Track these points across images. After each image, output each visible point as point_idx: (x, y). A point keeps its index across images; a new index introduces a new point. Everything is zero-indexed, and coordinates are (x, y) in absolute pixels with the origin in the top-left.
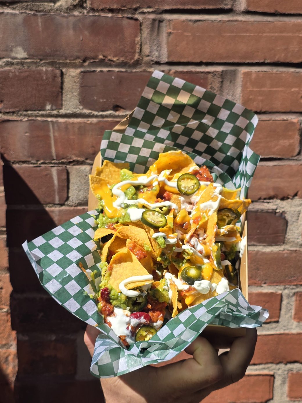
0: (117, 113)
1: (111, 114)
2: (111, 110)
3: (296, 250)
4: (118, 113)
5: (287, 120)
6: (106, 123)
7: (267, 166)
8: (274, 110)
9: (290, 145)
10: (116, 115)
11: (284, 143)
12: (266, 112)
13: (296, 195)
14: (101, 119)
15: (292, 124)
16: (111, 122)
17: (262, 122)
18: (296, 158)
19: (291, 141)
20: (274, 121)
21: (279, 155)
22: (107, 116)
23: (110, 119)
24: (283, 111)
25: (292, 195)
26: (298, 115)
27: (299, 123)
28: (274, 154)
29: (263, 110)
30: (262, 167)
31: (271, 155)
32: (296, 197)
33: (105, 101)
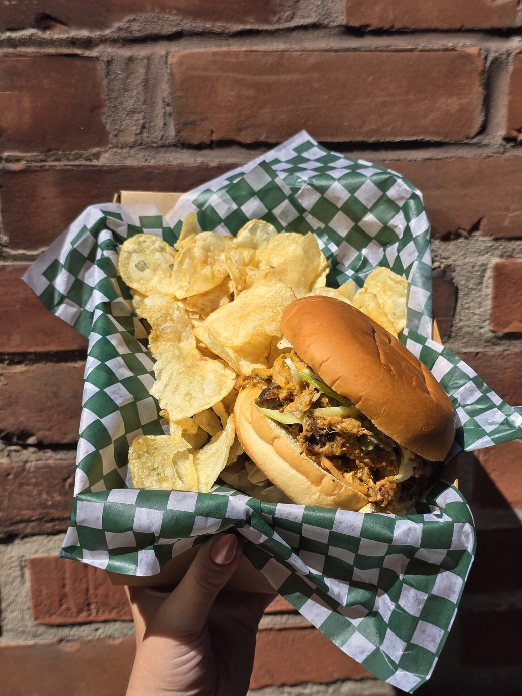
0: (47, 35)
1: (32, 35)
2: (33, 27)
3: (478, 353)
4: (50, 34)
5: (453, 49)
6: (21, 58)
7: (410, 161)
8: (424, 26)
9: (462, 110)
10: (44, 39)
11: (450, 104)
12: (404, 28)
13: (476, 227)
14: (10, 50)
15: (467, 57)
16: (35, 57)
17: (396, 53)
18: (475, 140)
19: (465, 101)
20: (422, 51)
21: (438, 133)
22: (23, 42)
23: (30, 50)
24: (445, 26)
25: (468, 228)
26: (479, 36)
27: (483, 57)
28: (425, 132)
29: (398, 25)
30: (398, 163)
31: (419, 133)
32: (477, 233)
33: (14, 4)
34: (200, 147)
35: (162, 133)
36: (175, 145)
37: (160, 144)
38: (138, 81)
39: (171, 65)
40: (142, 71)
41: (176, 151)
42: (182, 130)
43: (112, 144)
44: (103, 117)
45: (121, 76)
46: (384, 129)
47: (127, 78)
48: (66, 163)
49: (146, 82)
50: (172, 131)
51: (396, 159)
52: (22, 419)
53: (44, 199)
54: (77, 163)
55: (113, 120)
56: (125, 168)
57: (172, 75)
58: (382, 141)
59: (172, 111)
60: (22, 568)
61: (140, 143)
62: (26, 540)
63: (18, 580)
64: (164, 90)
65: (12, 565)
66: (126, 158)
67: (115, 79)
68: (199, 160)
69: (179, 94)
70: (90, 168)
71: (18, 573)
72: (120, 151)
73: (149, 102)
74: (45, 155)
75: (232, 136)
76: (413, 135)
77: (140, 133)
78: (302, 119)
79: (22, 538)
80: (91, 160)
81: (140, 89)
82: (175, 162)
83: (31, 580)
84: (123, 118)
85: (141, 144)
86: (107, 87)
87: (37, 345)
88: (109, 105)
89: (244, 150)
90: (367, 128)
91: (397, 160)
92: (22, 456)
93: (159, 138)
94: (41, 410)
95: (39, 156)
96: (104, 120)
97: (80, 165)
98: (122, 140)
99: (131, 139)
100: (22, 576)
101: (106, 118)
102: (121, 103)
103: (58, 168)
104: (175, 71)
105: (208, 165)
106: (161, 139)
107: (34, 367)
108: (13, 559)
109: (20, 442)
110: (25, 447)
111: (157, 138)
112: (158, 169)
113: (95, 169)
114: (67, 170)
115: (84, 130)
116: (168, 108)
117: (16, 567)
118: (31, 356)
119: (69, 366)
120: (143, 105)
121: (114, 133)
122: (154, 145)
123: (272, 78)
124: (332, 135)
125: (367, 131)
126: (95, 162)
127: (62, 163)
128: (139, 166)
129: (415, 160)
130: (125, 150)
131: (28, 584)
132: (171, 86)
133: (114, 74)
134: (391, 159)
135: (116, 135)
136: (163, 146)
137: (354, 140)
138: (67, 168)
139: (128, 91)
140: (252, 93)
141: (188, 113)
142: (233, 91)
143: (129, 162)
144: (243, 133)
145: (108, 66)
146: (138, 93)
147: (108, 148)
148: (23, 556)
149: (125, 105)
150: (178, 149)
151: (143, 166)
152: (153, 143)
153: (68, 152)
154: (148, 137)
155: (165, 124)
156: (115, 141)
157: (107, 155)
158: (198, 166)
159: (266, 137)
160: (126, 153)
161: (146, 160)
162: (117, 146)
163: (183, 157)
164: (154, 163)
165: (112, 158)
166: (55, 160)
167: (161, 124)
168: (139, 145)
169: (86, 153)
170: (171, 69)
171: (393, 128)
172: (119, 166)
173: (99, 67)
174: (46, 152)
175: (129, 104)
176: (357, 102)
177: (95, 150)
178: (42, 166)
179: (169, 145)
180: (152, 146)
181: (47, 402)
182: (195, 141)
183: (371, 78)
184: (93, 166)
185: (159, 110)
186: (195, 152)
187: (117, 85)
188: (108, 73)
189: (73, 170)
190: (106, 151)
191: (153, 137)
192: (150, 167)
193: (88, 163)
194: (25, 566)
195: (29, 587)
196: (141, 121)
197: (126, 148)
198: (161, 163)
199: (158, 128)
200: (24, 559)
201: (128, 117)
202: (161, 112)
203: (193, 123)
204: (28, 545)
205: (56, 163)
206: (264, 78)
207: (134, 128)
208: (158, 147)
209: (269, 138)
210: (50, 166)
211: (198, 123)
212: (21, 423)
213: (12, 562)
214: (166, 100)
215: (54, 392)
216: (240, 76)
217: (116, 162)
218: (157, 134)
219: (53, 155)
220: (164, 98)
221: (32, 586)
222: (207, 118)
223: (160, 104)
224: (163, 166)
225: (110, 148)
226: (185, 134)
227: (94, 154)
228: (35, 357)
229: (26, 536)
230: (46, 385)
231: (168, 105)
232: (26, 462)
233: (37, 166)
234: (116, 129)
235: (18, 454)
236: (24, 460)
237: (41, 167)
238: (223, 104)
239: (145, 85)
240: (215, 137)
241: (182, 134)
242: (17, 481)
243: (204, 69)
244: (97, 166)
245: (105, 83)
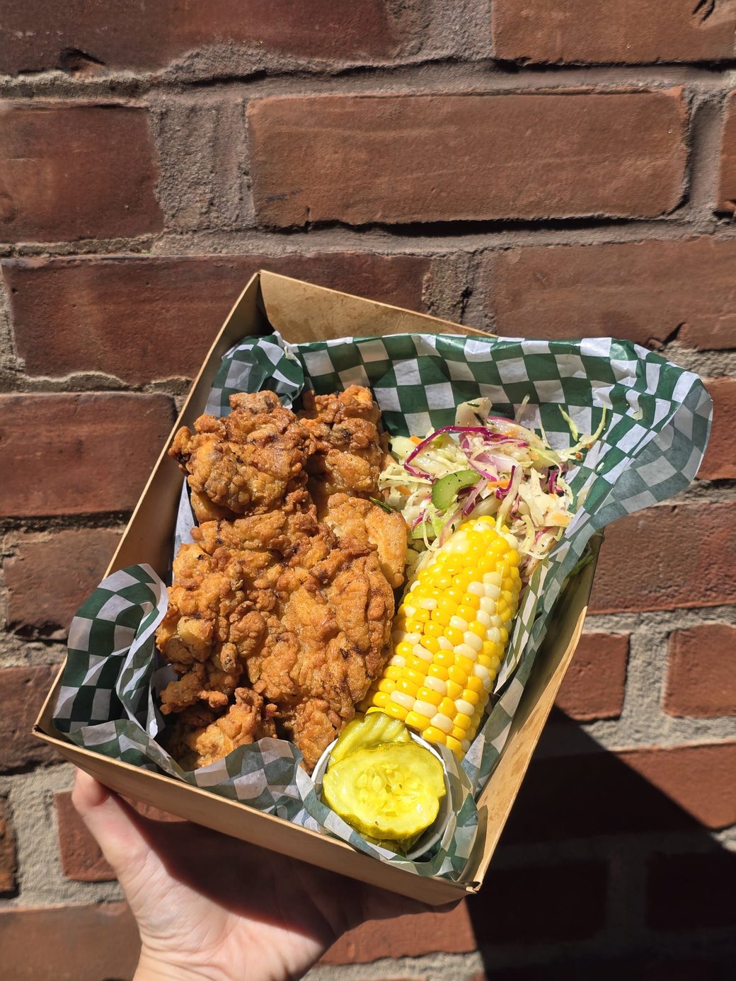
0: (77, 78)
1: (56, 79)
2: (57, 68)
3: (675, 507)
4: (80, 77)
5: (645, 91)
6: (39, 112)
7: (583, 245)
8: (604, 59)
9: (656, 175)
10: (71, 84)
11: (640, 167)
12: (577, 61)
13: (673, 336)
14: (25, 100)
15: (664, 102)
16: (59, 109)
17: (564, 97)
18: (673, 217)
19: (660, 162)
20: (601, 93)
21: (622, 208)
22: (43, 90)
23: (53, 100)
24: (634, 59)
25: (663, 337)
26: (684, 70)
27: (687, 100)
28: (603, 207)
29: (568, 58)
30: (568, 248)
31: (597, 208)
32: (674, 343)
33: (29, 36)
34: (288, 231)
35: (237, 212)
36: (256, 229)
37: (234, 228)
38: (204, 141)
39: (249, 117)
40: (210, 126)
41: (256, 237)
42: (266, 207)
43: (168, 227)
44: (156, 191)
45: (180, 133)
46: (547, 202)
47: (189, 136)
48: (103, 256)
49: (214, 141)
50: (251, 210)
51: (565, 242)
52: (46, 606)
53: (74, 306)
54: (119, 255)
55: (169, 194)
56: (186, 261)
57: (251, 131)
58: (545, 217)
59: (251, 181)
60: (47, 806)
61: (208, 225)
62: (53, 768)
63: (42, 821)
64: (240, 151)
65: (33, 802)
66: (187, 247)
67: (172, 138)
68: (290, 249)
69: (262, 158)
70: (138, 262)
71: (43, 813)
72: (178, 237)
73: (220, 170)
74: (75, 245)
75: (335, 217)
76: (588, 210)
77: (206, 213)
78: (433, 189)
79: (47, 767)
80: (139, 251)
81: (207, 151)
82: (255, 253)
83: (60, 822)
84: (183, 192)
85: (208, 228)
86: (161, 149)
87: (65, 506)
88: (163, 174)
89: (352, 234)
90: (523, 201)
91: (566, 245)
92: (45, 657)
93: (234, 218)
94: (72, 594)
95: (66, 246)
96: (157, 195)
97: (124, 259)
98: (182, 222)
99: (194, 221)
100: (48, 817)
101: (159, 193)
102: (181, 172)
103: (93, 264)
104: (256, 126)
105: (301, 256)
106: (236, 221)
107: (62, 535)
108: (35, 795)
109: (44, 637)
110: (49, 643)
111: (230, 218)
112: (233, 262)
113: (145, 263)
114: (106, 266)
115: (128, 209)
116: (245, 177)
117: (39, 804)
118: (57, 521)
119: (109, 534)
120: (211, 172)
121: (171, 213)
122: (225, 228)
123: (391, 135)
124: (475, 212)
125: (524, 205)
126: (144, 254)
127: (98, 256)
128: (205, 258)
129: (590, 245)
130: (185, 237)
131: (55, 827)
132: (250, 148)
133: (170, 130)
134: (557, 242)
135: (173, 216)
136: (238, 230)
137: (506, 217)
138: (105, 262)
139: (190, 154)
140: (363, 156)
141: (273, 184)
142: (336, 153)
143: (191, 253)
144: (351, 211)
145: (162, 119)
146: (203, 157)
147: (162, 233)
148: (48, 791)
149: (186, 174)
150: (259, 234)
151: (212, 257)
152: (225, 225)
153: (107, 240)
154: (218, 217)
155: (241, 199)
156: (172, 223)
157: (161, 244)
158: (288, 258)
159: (384, 216)
160: (188, 240)
161: (216, 249)
162: (175, 231)
163: (268, 244)
164: (227, 253)
165: (167, 247)
166: (89, 252)
167: (236, 200)
168: (206, 229)
169: (132, 242)
170: (250, 123)
171: (561, 199)
172: (178, 258)
173: (149, 122)
174: (77, 241)
175: (192, 172)
176: (510, 165)
177: (144, 237)
178: (71, 261)
179: (248, 229)
180: (224, 231)
181: (79, 582)
182: (284, 225)
183: (529, 132)
184: (143, 259)
185: (234, 181)
186: (283, 237)
187: (175, 147)
188: (162, 131)
189: (113, 265)
190: (160, 239)
191: (226, 218)
192: (221, 259)
193: (136, 255)
194: (51, 804)
195: (57, 831)
196: (209, 196)
197: (187, 233)
198: (237, 254)
199: (232, 205)
200: (49, 794)
201: (189, 191)
202: (235, 183)
203: (281, 198)
204: (54, 775)
205: (90, 256)
206: (380, 135)
207: (199, 205)
208: (232, 231)
209: (387, 217)
210: (83, 261)
211: (288, 197)
212: (44, 612)
213: (33, 799)
214: (243, 166)
215: (89, 569)
216: (347, 133)
217: (174, 255)
218: (230, 214)
219: (85, 244)
220: (241, 163)
221: (60, 830)
222: (302, 191)
223: (235, 172)
224: (239, 257)
225: (165, 233)
226: (270, 213)
227: (143, 242)
228: (62, 522)
229: (51, 764)
230: (78, 559)
231: (246, 174)
232: (52, 664)
233: (63, 261)
234: (174, 207)
235: (40, 653)
236: (48, 661)
237: (69, 262)
238: (322, 171)
239: (213, 146)
240: (311, 218)
241: (265, 213)
242: (39, 689)
243: (296, 124)
244: (148, 258)
245: (158, 143)
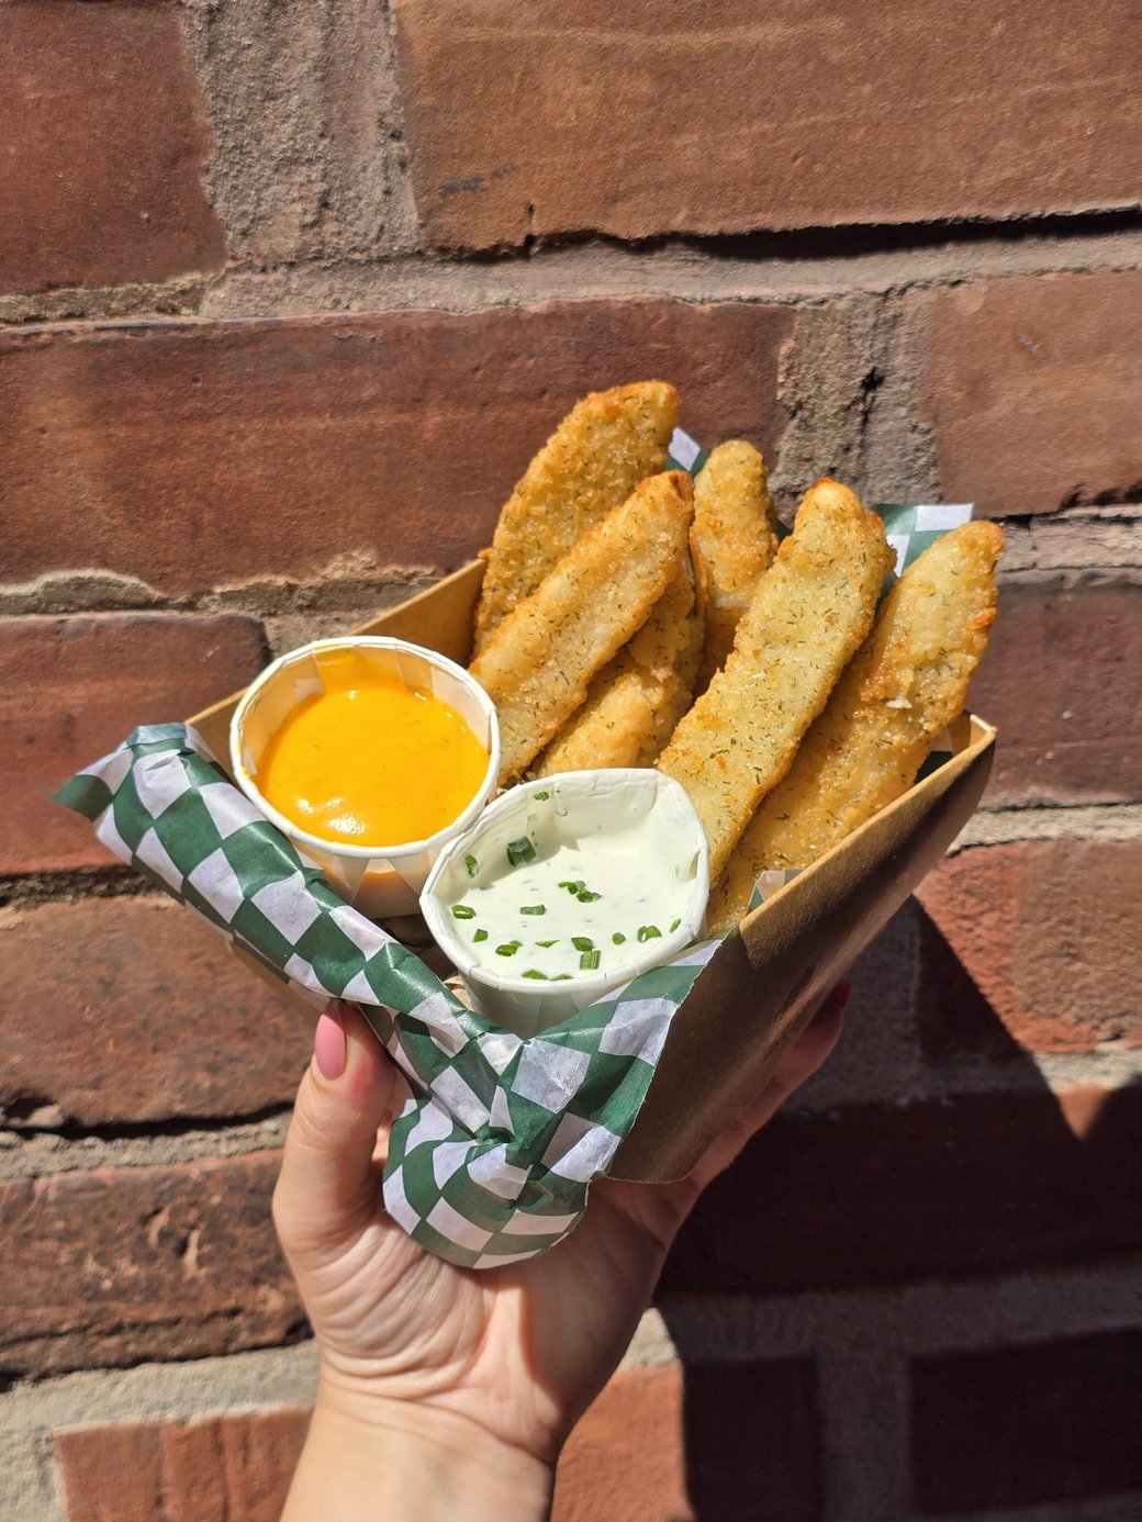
34: (488, 257)
35: (380, 220)
36: (420, 254)
37: (374, 255)
38: (304, 67)
39: (397, 11)
40: (313, 34)
41: (422, 272)
42: (440, 208)
43: (234, 258)
44: (204, 180)
45: (251, 53)
46: (1039, 179)
47: (272, 57)
48: (100, 323)
49: (326, 70)
50: (408, 216)
51: (1078, 265)
52: (16, 1059)
53: (43, 431)
54: (134, 320)
55: (234, 187)
56: (273, 330)
57: (402, 42)
58: (1036, 213)
59: (407, 151)
60: (42, 1460)
61: (320, 251)
62: (48, 1384)
63: (34, 1488)
64: (380, 89)
65: (14, 1452)
66: (276, 299)
67: (234, 63)
68: (495, 295)
69: (428, 101)
70: (172, 334)
71: (31, 1473)
72: (257, 278)
73: (338, 130)
74: (40, 302)
75: (588, 222)
76: (1126, 194)
77: (314, 224)
78: (795, 158)
79: (39, 1379)
80: (175, 311)
81: (310, 90)
82: (422, 307)
83: (69, 1490)
84: (263, 180)
85: (319, 257)
86: (212, 89)
87: (45, 854)
88: (219, 143)
89: (625, 260)
90: (988, 178)
91: (1080, 271)
92: (22, 1161)
93: (373, 235)
94: (70, 1033)
95: (20, 303)
96: (209, 190)
97: (144, 328)
98: (264, 246)
99: (290, 243)
100: (44, 1481)
101: (213, 184)
102: (257, 137)
103: (77, 340)
104: (413, 31)
105: (519, 310)
106: (378, 239)
107: (43, 912)
108: (16, 1436)
109: (16, 1122)
110: (28, 1133)
111: (366, 234)
112: (374, 327)
113: (189, 336)
114: (105, 344)
115: (148, 220)
116: (395, 145)
117: (25, 1456)
118: (30, 884)
119: (142, 909)
120: (322, 136)
121: (239, 226)
122: (357, 256)
123: (704, 39)
124: (887, 205)
125: (990, 187)
126: (187, 317)
127: (89, 324)
128: (317, 323)
129: (1133, 269)
130: (273, 277)
131: (60, 1500)
132: (401, 79)
133: (230, 46)
134: (1061, 266)
135: (244, 233)
136: (383, 260)
137: (951, 215)
138: (104, 336)
139: (274, 98)
140: (645, 87)
141: (454, 156)
142: (586, 82)
143: (286, 313)
144: (623, 208)
145: (211, 22)
146: (304, 104)
147: (223, 271)
148: (42, 1428)
149: (270, 140)
150: (429, 266)
151: (329, 321)
152: (354, 250)
153: (106, 289)
154: (339, 233)
155: (387, 192)
156: (242, 249)
157: (221, 293)
158: (493, 315)
159: (693, 219)
160: (278, 284)
161: (337, 302)
162: (250, 266)
163: (447, 288)
164: (362, 310)
165: (235, 300)
166: (69, 316)
167: (378, 194)
168: (316, 259)
169: (159, 292)
170: (399, 23)
171: (1069, 172)
172: (257, 324)
173: (184, 30)
174: (43, 292)
175: (280, 138)
176: (959, 100)
177: (185, 281)
178: (30, 335)
179: (404, 257)
180: (352, 262)
181: (84, 1008)
182: (481, 244)
183: (998, 29)
184: (183, 328)
185: (372, 151)
186: (480, 270)
187: (242, 83)
188: (212, 49)
189: (121, 341)
190: (218, 284)
191: (355, 234)
192: (349, 324)
193: (168, 320)
194: (49, 1455)
195: (65, 1508)
196: (319, 187)
197: (275, 269)
198: (382, 310)
199: (368, 205)
200: (45, 1435)
201: (276, 177)
202: (374, 158)
203: (473, 185)
204: (53, 1399)
205: (72, 324)
206: (680, 40)
207: (298, 208)
208: (370, 262)
209: (699, 220)
210: (55, 334)
211: (486, 184)
212: (13, 1071)
213: (13, 1445)
214: (389, 120)
215: (102, 981)
216: (608, 38)
217: (250, 316)
218: (365, 224)
219: (61, 300)
220: (384, 115)
221: (72, 1505)
222: (514, 168)
223: (373, 134)
224: (387, 318)
225: (229, 271)
226: (449, 220)
227: (183, 292)
228: (41, 887)
229: (44, 1376)
230: (78, 961)
231: (396, 136)
232: (35, 1176)
233: (14, 336)
234: (244, 214)
235: (11, 1154)
236: (29, 1170)
237: (27, 337)
238: (559, 124)
239: (323, 79)
240: (538, 227)
241: (441, 221)
242: (13, 1228)
243: (499, 22)
244: (194, 325)
245: (204, 76)
